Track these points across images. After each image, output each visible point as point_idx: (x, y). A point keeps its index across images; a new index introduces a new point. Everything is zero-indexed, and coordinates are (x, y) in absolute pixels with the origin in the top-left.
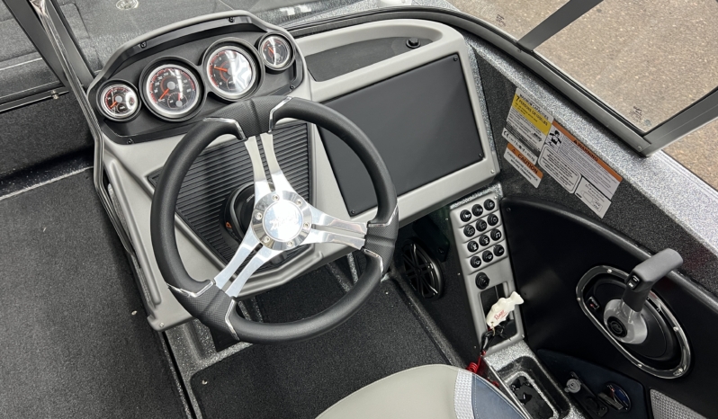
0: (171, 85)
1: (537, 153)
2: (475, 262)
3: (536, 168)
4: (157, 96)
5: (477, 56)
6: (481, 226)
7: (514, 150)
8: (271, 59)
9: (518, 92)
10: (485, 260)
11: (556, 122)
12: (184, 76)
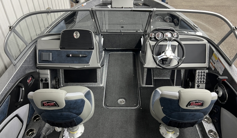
0: (159, 35)
1: (214, 64)
2: (198, 82)
3: (214, 67)
4: (157, 36)
5: (210, 46)
6: (201, 76)
7: (211, 63)
8: (174, 36)
9: (214, 53)
10: (200, 82)
11: (218, 58)
12: (162, 34)
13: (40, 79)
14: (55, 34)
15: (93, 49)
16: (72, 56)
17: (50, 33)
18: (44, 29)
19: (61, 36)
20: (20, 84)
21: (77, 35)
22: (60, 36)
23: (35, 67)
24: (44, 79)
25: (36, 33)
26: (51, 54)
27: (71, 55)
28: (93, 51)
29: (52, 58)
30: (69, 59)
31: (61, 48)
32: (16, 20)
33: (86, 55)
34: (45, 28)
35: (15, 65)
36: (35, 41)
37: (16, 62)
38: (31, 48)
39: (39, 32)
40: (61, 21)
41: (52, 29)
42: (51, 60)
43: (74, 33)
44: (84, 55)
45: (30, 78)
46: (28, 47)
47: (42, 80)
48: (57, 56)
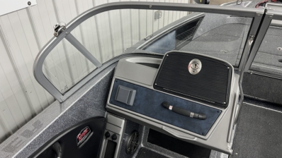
13: (106, 131)
14: (153, 55)
15: (225, 107)
16: (173, 110)
17: (146, 52)
18: (138, 41)
19: (162, 60)
20: (58, 145)
21: (195, 68)
22: (160, 61)
23: (101, 108)
24: (111, 134)
25: (123, 46)
26: (134, 91)
27: (171, 108)
28: (224, 110)
29: (135, 101)
30: (165, 111)
31: (155, 86)
32: (76, 16)
33: (204, 117)
34: (140, 39)
35: (63, 102)
36: (115, 61)
37: (64, 98)
38: (103, 72)
39: (128, 45)
40: (171, 32)
41: (151, 44)
42: (131, 103)
43: (191, 62)
44: (200, 116)
45: (86, 131)
46: (99, 70)
47: (107, 135)
48: (144, 99)
